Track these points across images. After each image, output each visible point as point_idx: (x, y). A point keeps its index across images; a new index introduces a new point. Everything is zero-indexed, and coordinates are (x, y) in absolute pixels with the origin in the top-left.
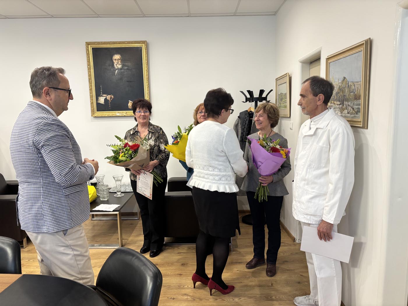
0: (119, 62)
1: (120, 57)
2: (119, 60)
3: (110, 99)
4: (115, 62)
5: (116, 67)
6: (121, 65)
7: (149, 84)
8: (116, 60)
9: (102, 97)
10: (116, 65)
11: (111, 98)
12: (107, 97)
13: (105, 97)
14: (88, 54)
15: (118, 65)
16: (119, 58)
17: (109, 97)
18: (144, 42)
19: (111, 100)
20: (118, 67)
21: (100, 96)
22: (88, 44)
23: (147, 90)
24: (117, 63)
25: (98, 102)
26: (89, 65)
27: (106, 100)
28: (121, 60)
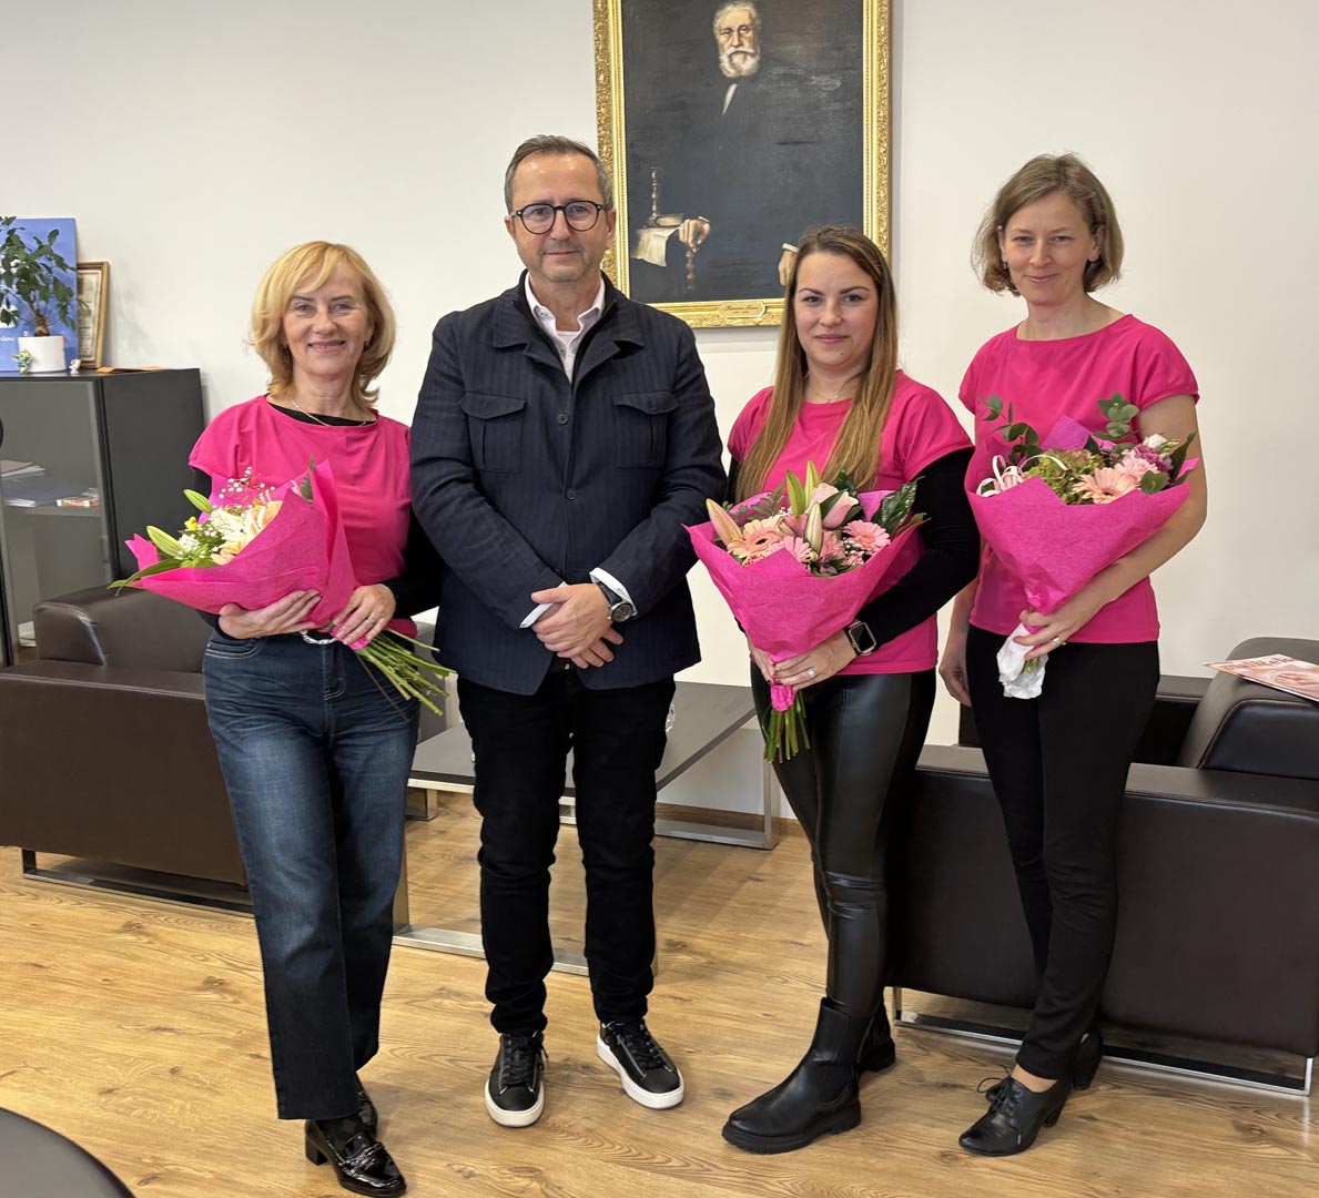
0: (746, 43)
1: (750, 16)
2: (747, 29)
3: (695, 239)
4: (727, 44)
5: (730, 72)
6: (753, 55)
7: (890, 152)
8: (730, 31)
9: (655, 231)
10: (730, 57)
11: (698, 233)
12: (681, 228)
13: (672, 231)
14: (600, 17)
15: (737, 59)
16: (747, 22)
17: (687, 230)
19: (697, 246)
20: (739, 71)
21: (649, 227)
23: (879, 182)
24: (732, 50)
25: (639, 257)
26: (602, 68)
27: (673, 243)
28: (755, 29)
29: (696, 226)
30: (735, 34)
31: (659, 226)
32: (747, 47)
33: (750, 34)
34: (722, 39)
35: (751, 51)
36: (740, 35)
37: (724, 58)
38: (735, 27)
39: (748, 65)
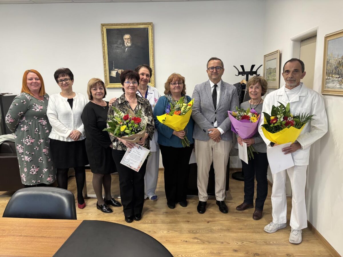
1: (129, 37)
2: (129, 39)
3: (121, 73)
4: (126, 41)
5: (126, 46)
6: (130, 43)
7: (154, 60)
8: (126, 39)
9: (114, 71)
10: (126, 43)
12: (119, 71)
13: (117, 71)
14: (103, 34)
15: (128, 44)
18: (150, 24)
20: (128, 45)
21: (113, 70)
22: (103, 25)
23: (152, 65)
24: (127, 42)
25: (111, 75)
26: (103, 43)
27: (117, 73)
28: (130, 39)
29: (121, 71)
30: (127, 39)
31: (114, 70)
32: (129, 42)
33: (130, 40)
34: (125, 40)
35: (130, 42)
36: (128, 40)
37: (125, 43)
38: (127, 38)
39: (129, 45)
